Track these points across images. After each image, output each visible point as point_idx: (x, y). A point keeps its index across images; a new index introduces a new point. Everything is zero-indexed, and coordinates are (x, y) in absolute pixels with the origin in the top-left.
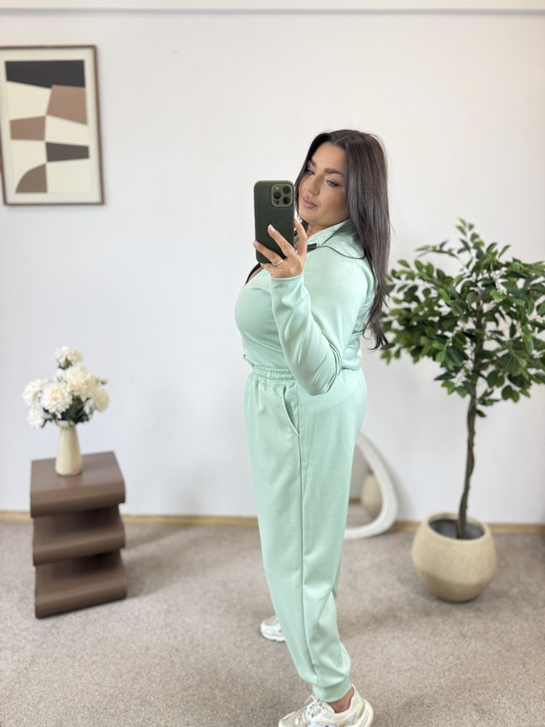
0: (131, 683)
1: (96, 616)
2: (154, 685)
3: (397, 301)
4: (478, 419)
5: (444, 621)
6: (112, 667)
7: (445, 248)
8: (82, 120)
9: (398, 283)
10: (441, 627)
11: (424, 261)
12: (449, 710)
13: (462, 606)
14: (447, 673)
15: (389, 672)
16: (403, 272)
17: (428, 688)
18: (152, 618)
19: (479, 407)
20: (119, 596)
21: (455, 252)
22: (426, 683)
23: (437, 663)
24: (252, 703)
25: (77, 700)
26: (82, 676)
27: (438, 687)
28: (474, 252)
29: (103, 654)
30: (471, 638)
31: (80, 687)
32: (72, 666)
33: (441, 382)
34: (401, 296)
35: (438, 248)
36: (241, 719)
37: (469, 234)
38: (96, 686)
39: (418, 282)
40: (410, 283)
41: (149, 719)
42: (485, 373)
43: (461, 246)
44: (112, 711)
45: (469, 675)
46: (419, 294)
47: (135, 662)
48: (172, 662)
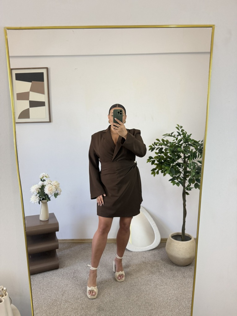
0: (61, 296)
1: (48, 275)
2: (70, 296)
3: (156, 153)
4: (186, 195)
5: (177, 273)
6: (54, 291)
7: (173, 135)
8: (43, 93)
9: (156, 147)
11: (165, 139)
12: (177, 300)
13: (184, 267)
14: (177, 289)
15: (156, 290)
16: (158, 143)
17: (170, 294)
18: (68, 275)
19: (186, 191)
20: (56, 268)
21: (176, 136)
22: (170, 292)
23: (174, 286)
24: (106, 301)
25: (42, 301)
26: (44, 294)
27: (174, 294)
28: (182, 136)
29: (51, 287)
30: (187, 278)
31: (43, 297)
32: (40, 291)
33: (171, 181)
34: (157, 151)
35: (170, 135)
36: (102, 306)
37: (180, 130)
38: (49, 297)
39: (163, 146)
40: (160, 147)
41: (69, 307)
42: (188, 179)
43: (178, 134)
44: (55, 304)
45: (186, 290)
46: (163, 150)
47: (63, 289)
48: (76, 289)
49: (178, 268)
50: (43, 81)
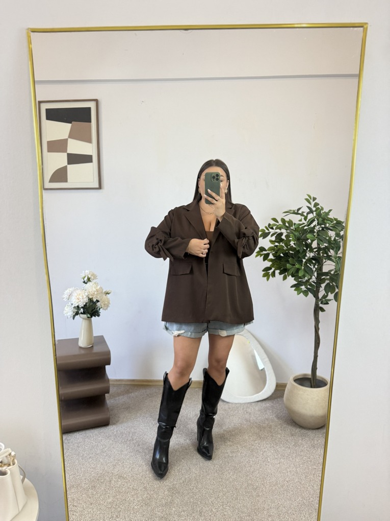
1: (91, 434)
2: (126, 469)
3: (271, 241)
4: (320, 313)
5: (302, 439)
6: (101, 460)
7: (300, 212)
8: (90, 141)
9: (272, 231)
10: (300, 441)
11: (287, 219)
12: (300, 483)
14: (301, 466)
15: (266, 465)
16: (275, 225)
18: (124, 436)
19: (321, 305)
20: (105, 424)
21: (305, 214)
22: (288, 470)
23: (296, 460)
24: (183, 479)
25: (81, 475)
26: (84, 464)
28: (315, 213)
30: (318, 448)
31: (83, 469)
33: (295, 288)
34: (273, 238)
35: (296, 211)
36: (177, 486)
37: (313, 203)
38: (92, 469)
39: (283, 231)
40: (278, 231)
41: (124, 485)
42: (323, 285)
43: (309, 211)
44: (102, 481)
45: (315, 467)
46: (283, 237)
49: (303, 431)
50: (90, 121)
